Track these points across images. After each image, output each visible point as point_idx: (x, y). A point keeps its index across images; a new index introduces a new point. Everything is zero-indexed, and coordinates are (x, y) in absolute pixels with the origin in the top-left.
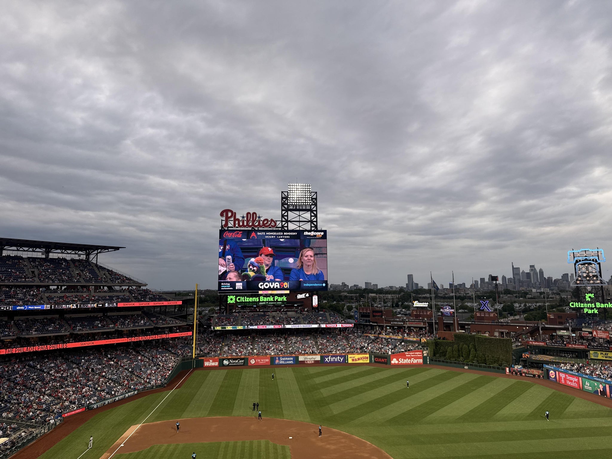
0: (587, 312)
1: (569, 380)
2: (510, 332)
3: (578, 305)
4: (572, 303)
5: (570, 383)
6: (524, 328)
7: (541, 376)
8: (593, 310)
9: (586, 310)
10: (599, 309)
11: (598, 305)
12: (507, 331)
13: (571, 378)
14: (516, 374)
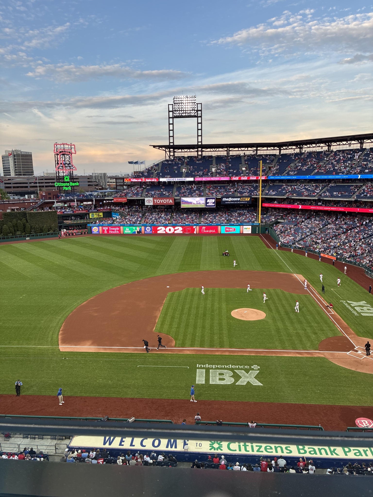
0: (65, 189)
1: (110, 230)
2: (21, 208)
3: (60, 185)
4: (56, 183)
5: (112, 232)
6: (31, 204)
7: (86, 233)
8: (68, 188)
9: (64, 188)
10: (72, 186)
11: (72, 184)
12: (18, 207)
13: (113, 229)
14: (69, 235)
